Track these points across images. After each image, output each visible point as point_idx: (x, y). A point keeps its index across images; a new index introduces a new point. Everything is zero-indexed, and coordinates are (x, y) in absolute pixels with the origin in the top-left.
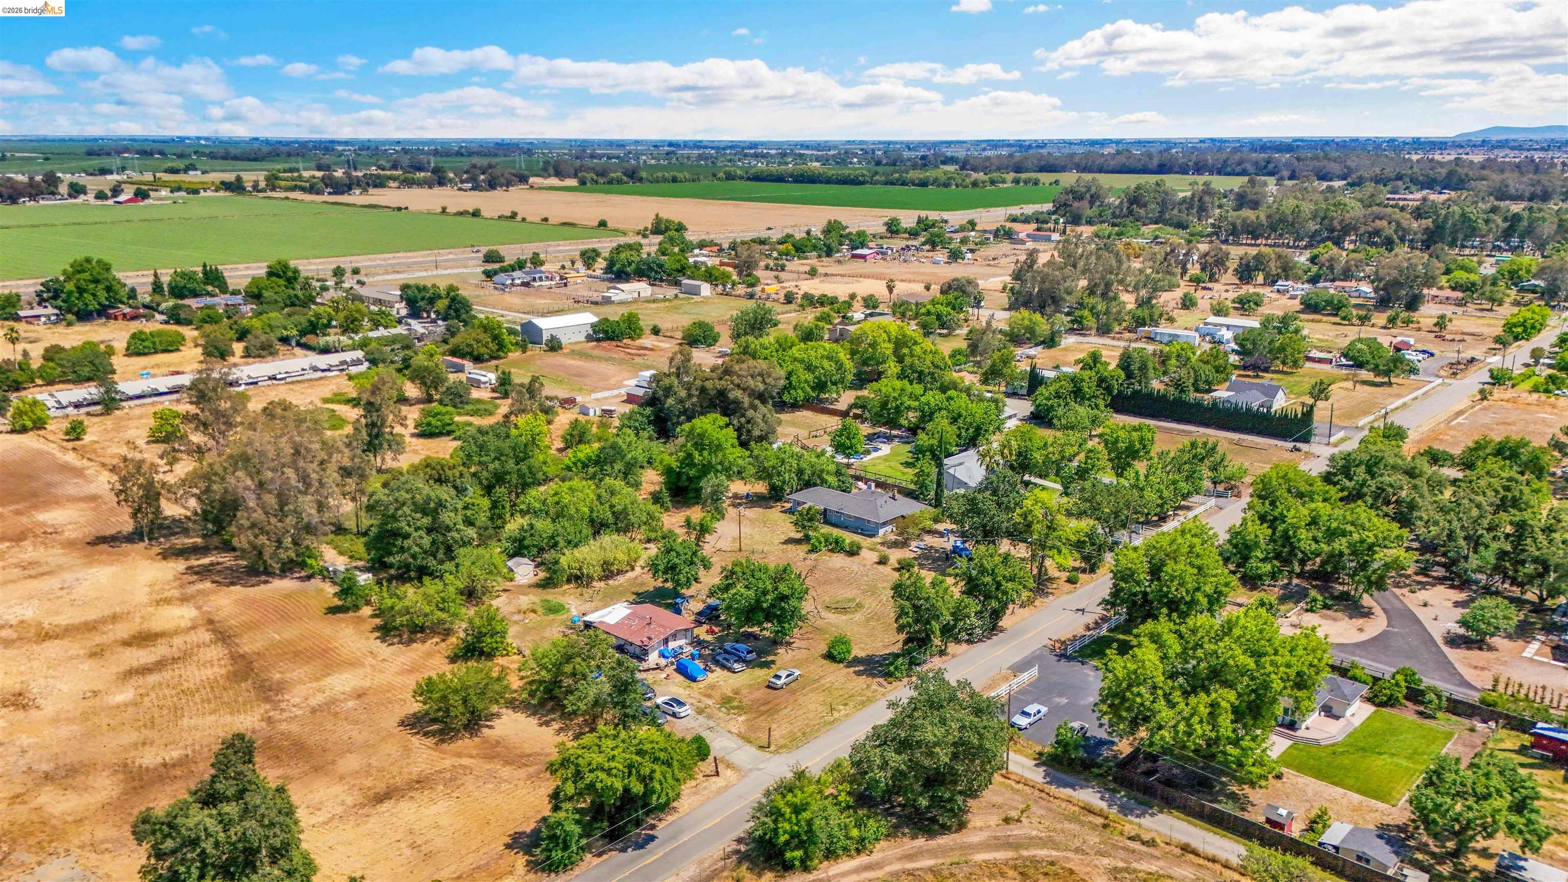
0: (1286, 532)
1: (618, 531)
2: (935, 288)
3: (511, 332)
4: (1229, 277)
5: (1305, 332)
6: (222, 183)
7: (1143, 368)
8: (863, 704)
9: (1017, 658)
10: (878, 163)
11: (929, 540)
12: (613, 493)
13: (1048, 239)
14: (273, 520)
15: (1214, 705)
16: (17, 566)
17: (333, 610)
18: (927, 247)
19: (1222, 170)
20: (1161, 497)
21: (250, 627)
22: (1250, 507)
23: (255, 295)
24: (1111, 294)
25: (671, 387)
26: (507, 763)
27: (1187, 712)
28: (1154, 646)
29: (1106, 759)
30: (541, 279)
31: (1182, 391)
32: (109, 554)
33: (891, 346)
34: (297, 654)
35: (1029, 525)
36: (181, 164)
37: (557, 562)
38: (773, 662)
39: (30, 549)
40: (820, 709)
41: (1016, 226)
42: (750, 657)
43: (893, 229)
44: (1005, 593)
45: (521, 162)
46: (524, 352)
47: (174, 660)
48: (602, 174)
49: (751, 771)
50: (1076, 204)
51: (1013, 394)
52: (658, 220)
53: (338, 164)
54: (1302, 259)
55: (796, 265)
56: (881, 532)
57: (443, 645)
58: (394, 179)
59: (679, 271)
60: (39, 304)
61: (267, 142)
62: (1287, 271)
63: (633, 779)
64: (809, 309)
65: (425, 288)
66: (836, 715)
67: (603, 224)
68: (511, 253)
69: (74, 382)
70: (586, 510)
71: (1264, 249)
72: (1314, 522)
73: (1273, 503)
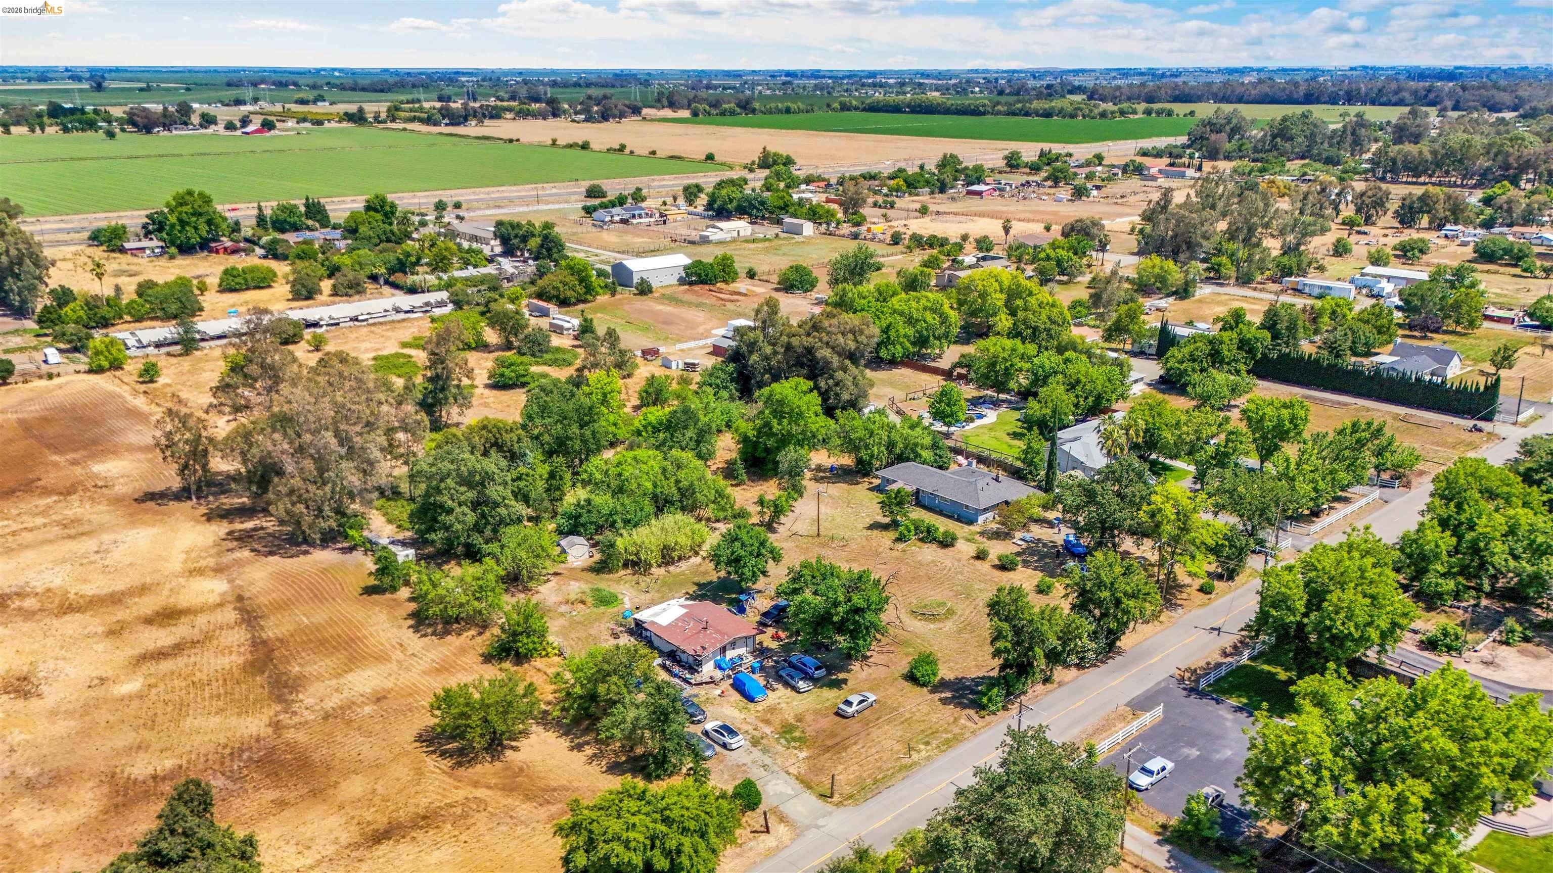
0: (1475, 542)
1: (683, 509)
2: (1056, 229)
3: (601, 274)
4: (1388, 219)
5: (1482, 287)
6: (346, 114)
7: (1292, 328)
8: (949, 744)
9: (1138, 691)
10: (1001, 93)
11: (1038, 532)
12: (679, 467)
13: (1182, 175)
14: (312, 488)
15: (1400, 801)
16: (58, 523)
17: (370, 591)
18: (1049, 183)
19: (1377, 99)
20: (1315, 490)
21: (280, 606)
22: (1430, 509)
23: (351, 231)
24: (1254, 240)
25: (755, 342)
26: (528, 798)
27: (1361, 803)
28: (1317, 711)
29: (1248, 842)
30: (640, 216)
31: (1338, 356)
32: (156, 513)
33: (1003, 296)
34: (323, 642)
35: (1158, 525)
36: (310, 96)
37: (612, 545)
38: (845, 681)
39: (77, 504)
40: (897, 747)
41: (1147, 161)
42: (818, 674)
43: (1013, 163)
44: (1126, 612)
45: (635, 92)
46: (613, 294)
47: (194, 643)
48: (715, 104)
49: (808, 827)
50: (1213, 137)
51: (1140, 354)
52: (765, 154)
53: (457, 95)
54: (1474, 199)
55: (907, 202)
56: (981, 519)
57: (479, 639)
58: (510, 110)
59: (781, 208)
60: (146, 236)
61: (396, 73)
62: (1457, 213)
63: (657, 852)
64: (917, 251)
65: (518, 226)
66: (915, 756)
67: (710, 157)
68: (613, 188)
69: (162, 320)
70: (649, 485)
71: (1431, 188)
72: (1512, 531)
73: (1459, 506)
